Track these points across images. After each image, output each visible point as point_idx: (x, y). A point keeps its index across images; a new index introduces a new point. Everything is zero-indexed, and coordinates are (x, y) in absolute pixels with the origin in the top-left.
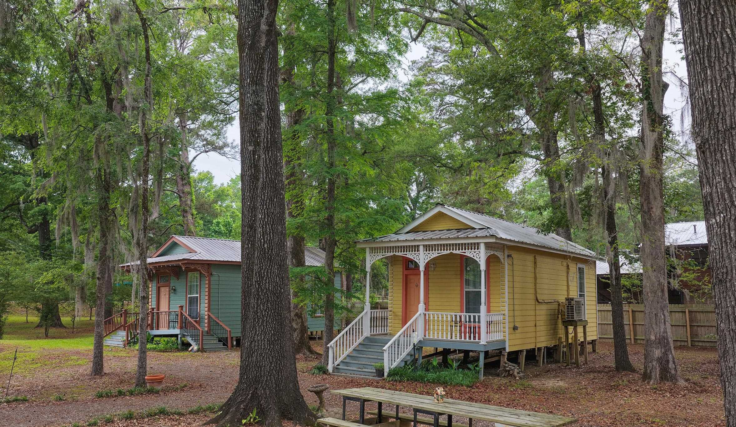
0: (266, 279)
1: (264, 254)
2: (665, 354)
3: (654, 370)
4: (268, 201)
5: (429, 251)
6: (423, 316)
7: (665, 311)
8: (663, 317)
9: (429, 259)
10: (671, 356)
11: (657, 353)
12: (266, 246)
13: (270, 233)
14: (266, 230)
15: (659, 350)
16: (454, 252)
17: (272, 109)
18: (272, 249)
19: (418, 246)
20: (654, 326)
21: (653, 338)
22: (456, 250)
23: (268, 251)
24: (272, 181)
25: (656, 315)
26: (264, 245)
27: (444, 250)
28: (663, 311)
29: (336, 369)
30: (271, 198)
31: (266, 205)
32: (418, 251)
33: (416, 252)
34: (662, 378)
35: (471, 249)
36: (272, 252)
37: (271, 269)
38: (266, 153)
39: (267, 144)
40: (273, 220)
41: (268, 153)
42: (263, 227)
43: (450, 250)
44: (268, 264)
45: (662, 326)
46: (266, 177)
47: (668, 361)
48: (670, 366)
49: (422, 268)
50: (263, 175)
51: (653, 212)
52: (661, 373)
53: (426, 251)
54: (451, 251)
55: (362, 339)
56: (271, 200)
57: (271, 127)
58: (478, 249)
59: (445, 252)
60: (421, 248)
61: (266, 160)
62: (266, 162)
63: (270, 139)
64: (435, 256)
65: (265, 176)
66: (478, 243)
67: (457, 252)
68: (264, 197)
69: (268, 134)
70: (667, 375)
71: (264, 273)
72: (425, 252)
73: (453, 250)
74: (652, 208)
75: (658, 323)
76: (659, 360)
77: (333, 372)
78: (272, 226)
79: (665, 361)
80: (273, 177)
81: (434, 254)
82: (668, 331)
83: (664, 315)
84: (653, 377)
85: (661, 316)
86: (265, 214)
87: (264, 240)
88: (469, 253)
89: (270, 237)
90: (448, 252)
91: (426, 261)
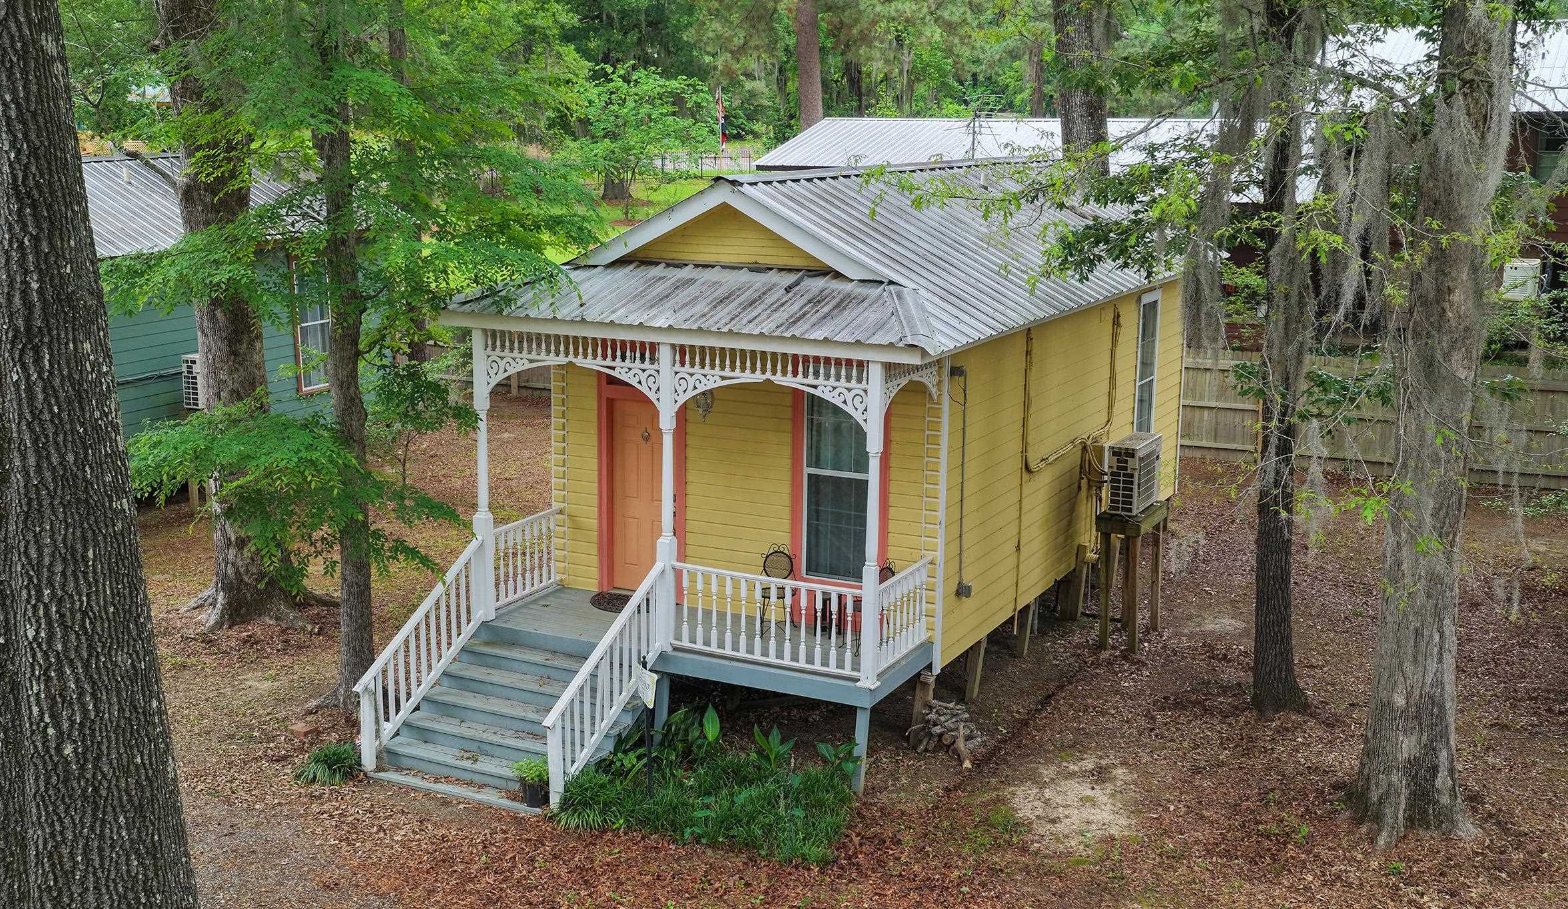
0: (84, 878)
1: (66, 782)
2: (1431, 749)
3: (1392, 799)
4: (59, 568)
5: (693, 365)
6: (670, 577)
7: (1447, 621)
8: (1437, 638)
9: (691, 394)
10: (1444, 753)
11: (1408, 746)
12: (68, 750)
13: (81, 695)
14: (65, 688)
15: (1414, 738)
16: (778, 379)
17: (34, 151)
18: (98, 759)
19: (654, 347)
20: (1408, 666)
21: (1400, 700)
22: (784, 373)
23: (82, 768)
24: (66, 479)
25: (1418, 632)
26: (59, 749)
27: (743, 370)
28: (1441, 620)
29: (388, 758)
30: (73, 551)
31: (51, 584)
32: (653, 360)
33: (647, 365)
34: (1412, 822)
35: (838, 378)
36: (96, 767)
37: (101, 836)
38: (29, 359)
39: (28, 320)
40: (90, 640)
41: (38, 360)
42: (48, 679)
43: (764, 371)
44: (88, 820)
45: (1432, 666)
46: (39, 467)
47: (1434, 769)
48: (1439, 782)
49: (667, 422)
50: (24, 458)
51: (1451, 304)
52: (1411, 806)
53: (683, 364)
54: (768, 375)
55: (468, 630)
56: (73, 558)
57: (36, 239)
58: (860, 380)
59: (748, 377)
60: (665, 354)
61: (29, 389)
62: (31, 398)
63: (41, 291)
64: (711, 385)
65: (32, 461)
66: (860, 364)
67: (789, 381)
68: (40, 550)
69: (26, 272)
70: (1426, 811)
71: (72, 855)
72: (677, 367)
73: (774, 372)
74: (1450, 291)
75: (1421, 659)
76: (1412, 766)
77: (379, 769)
78: (87, 666)
79: (1428, 771)
80: (70, 458)
81: (711, 379)
82: (1446, 680)
83: (1442, 634)
84: (1389, 820)
85: (1431, 637)
86: (50, 624)
87: (57, 725)
88: (828, 389)
89: (85, 712)
90: (758, 377)
91: (682, 399)
